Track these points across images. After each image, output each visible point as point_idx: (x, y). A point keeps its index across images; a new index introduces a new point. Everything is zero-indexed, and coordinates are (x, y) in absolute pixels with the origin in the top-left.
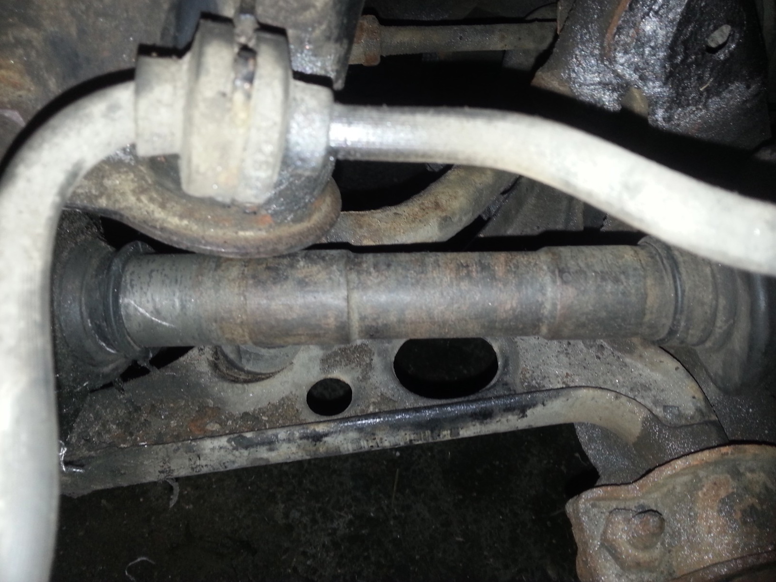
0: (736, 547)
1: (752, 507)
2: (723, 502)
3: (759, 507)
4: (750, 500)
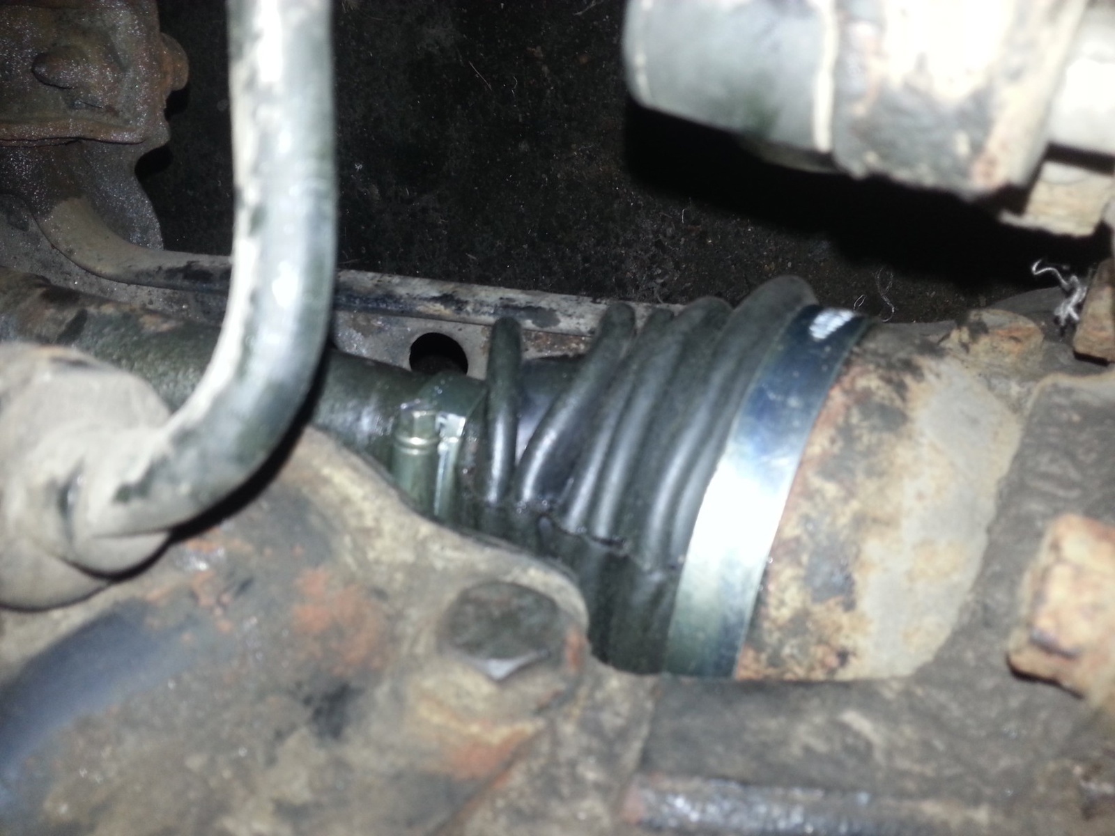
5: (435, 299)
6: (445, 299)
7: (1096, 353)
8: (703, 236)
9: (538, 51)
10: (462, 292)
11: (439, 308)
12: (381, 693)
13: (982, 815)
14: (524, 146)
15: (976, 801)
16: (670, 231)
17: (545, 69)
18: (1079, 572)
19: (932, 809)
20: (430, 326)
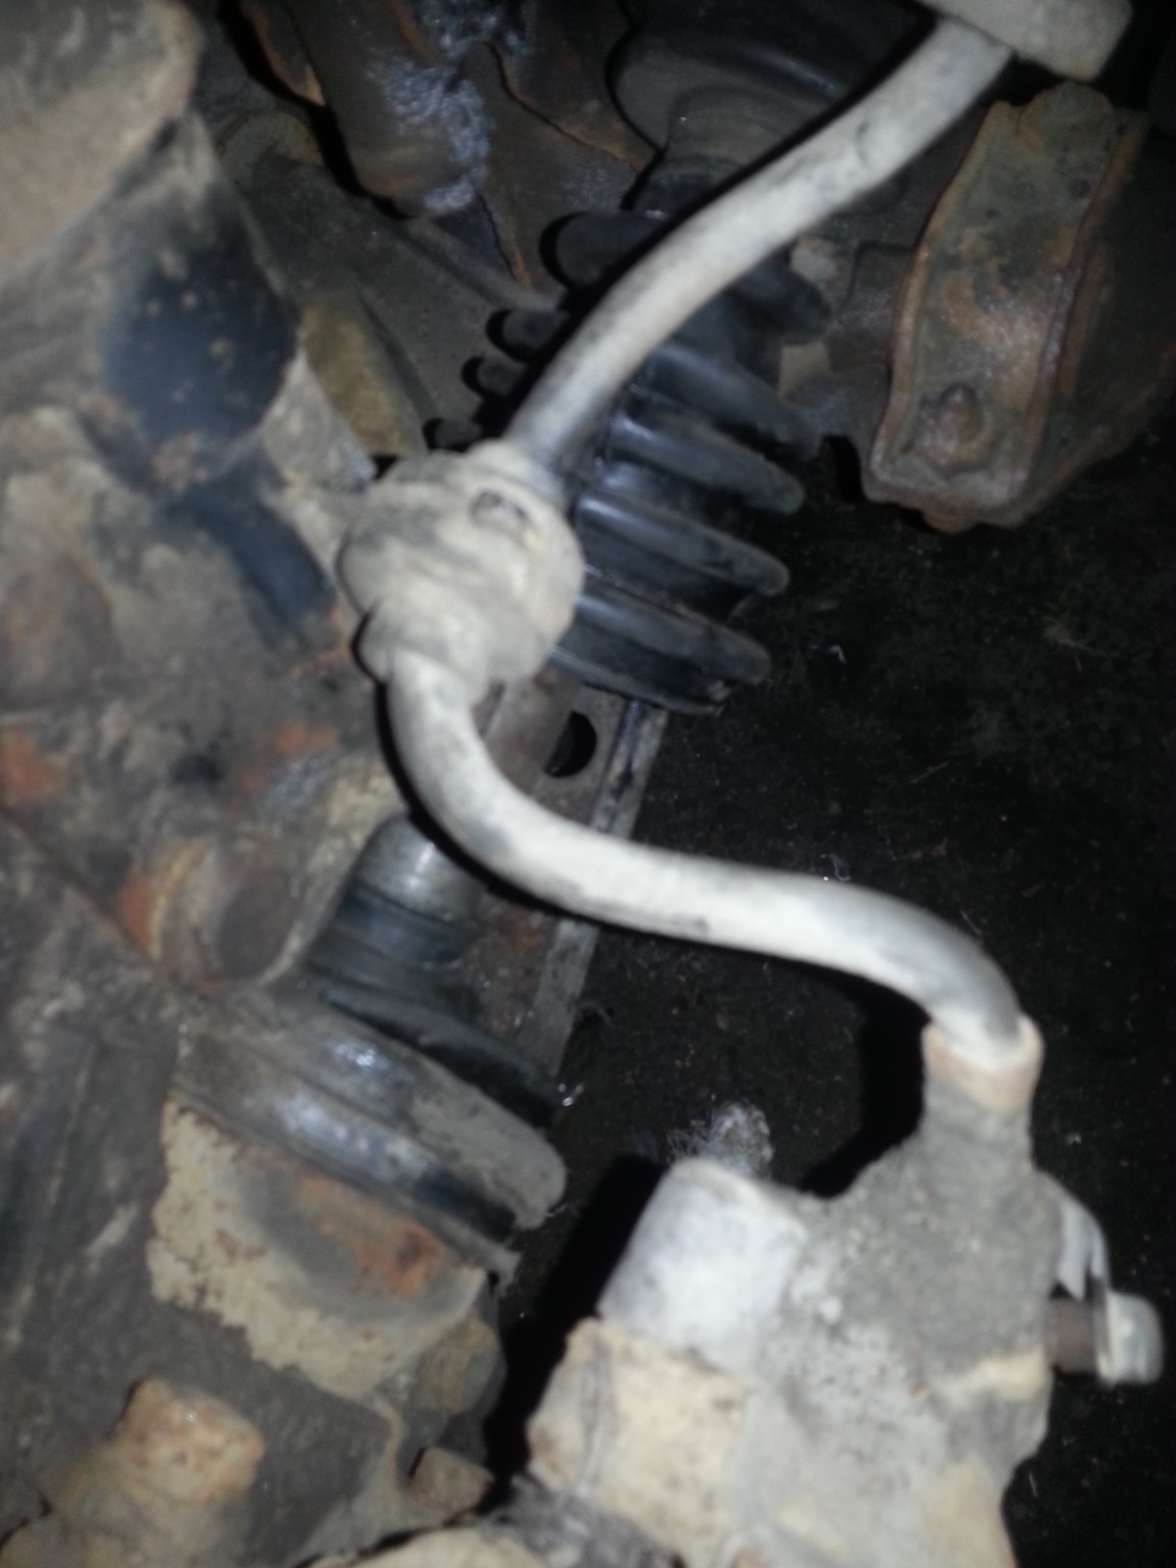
0: (1036, 319)
1: (1003, 269)
2: (978, 299)
3: (1006, 261)
4: (992, 266)
5: (629, 765)
6: (627, 777)
7: (421, 1470)
8: (682, 1004)
9: (941, 850)
10: (632, 796)
11: (618, 767)
12: (210, 812)
13: (14, 1336)
14: (835, 808)
15: (28, 1331)
16: (697, 965)
17: (918, 855)
18: (214, 1454)
19: (26, 1295)
20: (604, 744)
